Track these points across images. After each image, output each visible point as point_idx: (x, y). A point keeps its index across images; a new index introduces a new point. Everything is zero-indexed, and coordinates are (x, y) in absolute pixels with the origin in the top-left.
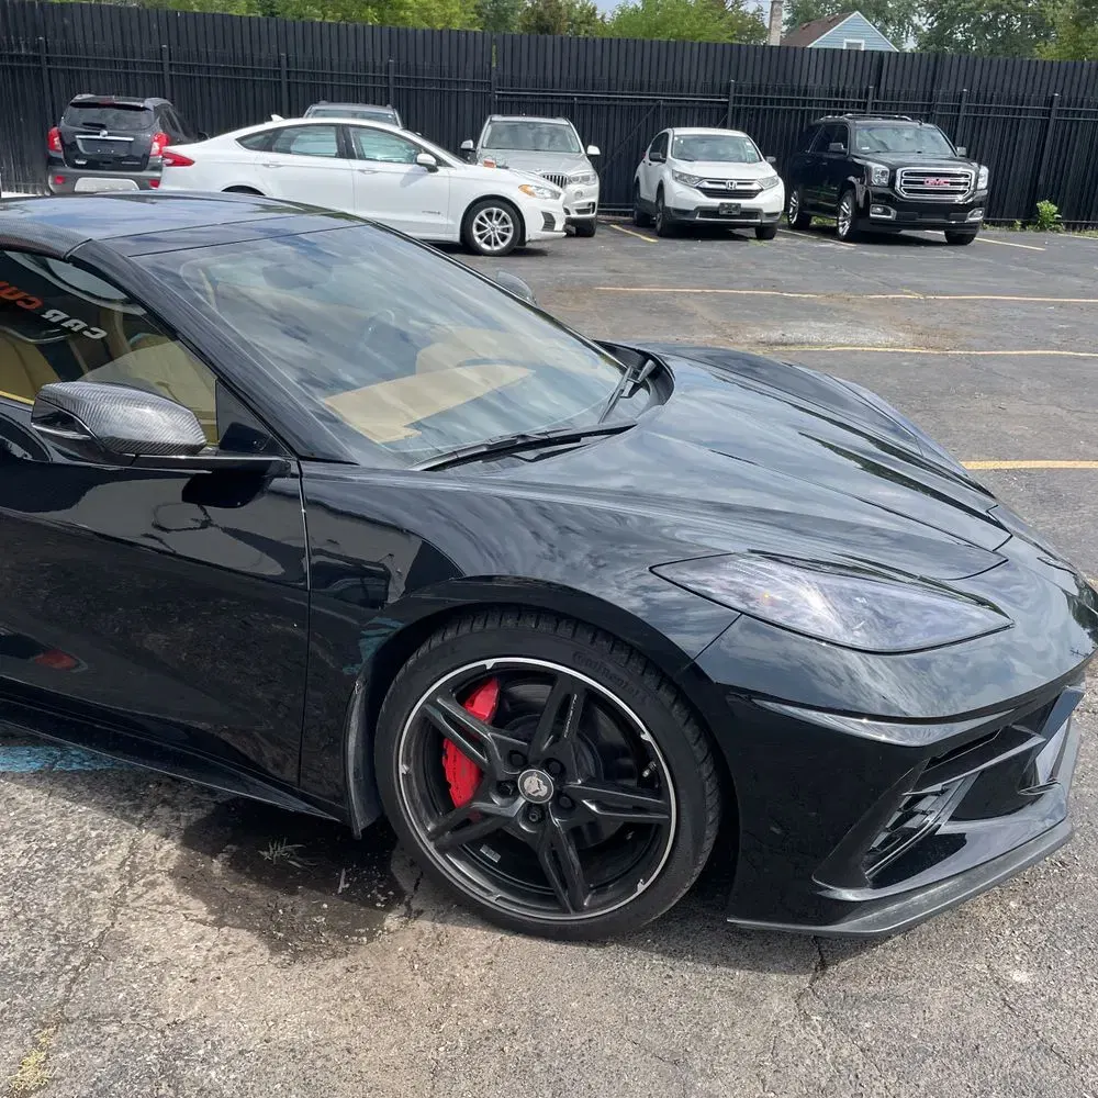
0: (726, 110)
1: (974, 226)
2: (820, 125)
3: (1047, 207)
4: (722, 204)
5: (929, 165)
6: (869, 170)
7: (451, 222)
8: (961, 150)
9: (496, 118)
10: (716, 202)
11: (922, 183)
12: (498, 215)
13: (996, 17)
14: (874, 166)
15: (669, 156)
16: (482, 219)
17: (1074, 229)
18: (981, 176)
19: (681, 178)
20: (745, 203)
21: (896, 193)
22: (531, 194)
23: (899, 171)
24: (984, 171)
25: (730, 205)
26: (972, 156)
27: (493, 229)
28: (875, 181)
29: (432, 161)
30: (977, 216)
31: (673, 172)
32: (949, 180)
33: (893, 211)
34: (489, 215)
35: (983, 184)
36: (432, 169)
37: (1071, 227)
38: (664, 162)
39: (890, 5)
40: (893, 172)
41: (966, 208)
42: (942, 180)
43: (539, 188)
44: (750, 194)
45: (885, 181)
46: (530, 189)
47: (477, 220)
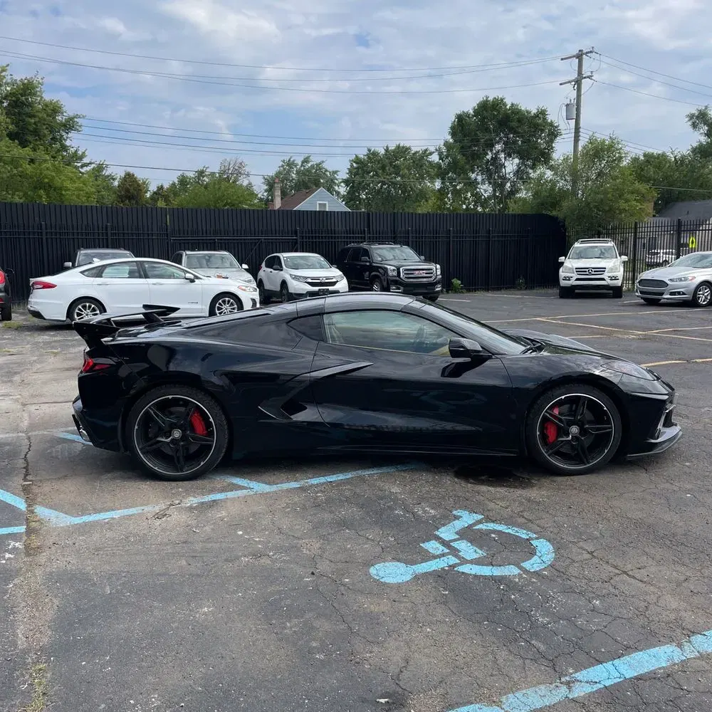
0: (296, 243)
1: (438, 292)
2: (350, 248)
3: (456, 282)
4: (319, 290)
5: (412, 265)
6: (387, 269)
7: (204, 307)
8: (423, 258)
9: (188, 252)
10: (316, 289)
11: (412, 274)
12: (229, 301)
13: (382, 186)
14: (389, 267)
15: (284, 267)
16: (220, 304)
17: (470, 291)
18: (436, 269)
19: (296, 278)
20: (331, 288)
21: (401, 279)
22: (244, 290)
23: (401, 269)
24: (438, 266)
25: (324, 289)
26: (429, 259)
27: (226, 309)
28: (390, 274)
29: (192, 277)
30: (438, 289)
31: (290, 275)
32: (424, 271)
33: (402, 288)
34: (224, 302)
35: (439, 273)
36: (192, 281)
37: (469, 291)
38: (282, 270)
39: (322, 181)
40: (398, 269)
41: (433, 284)
42: (421, 272)
43: (247, 287)
44: (333, 284)
45: (395, 273)
46: (244, 288)
47: (217, 305)
